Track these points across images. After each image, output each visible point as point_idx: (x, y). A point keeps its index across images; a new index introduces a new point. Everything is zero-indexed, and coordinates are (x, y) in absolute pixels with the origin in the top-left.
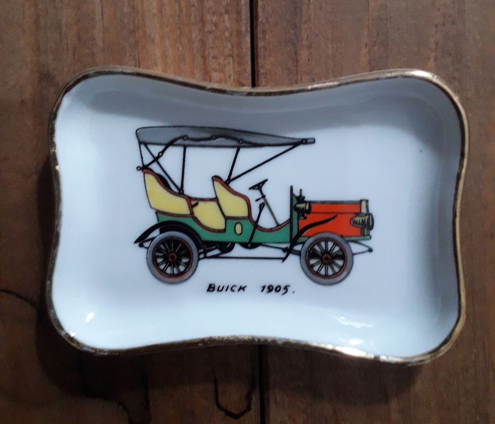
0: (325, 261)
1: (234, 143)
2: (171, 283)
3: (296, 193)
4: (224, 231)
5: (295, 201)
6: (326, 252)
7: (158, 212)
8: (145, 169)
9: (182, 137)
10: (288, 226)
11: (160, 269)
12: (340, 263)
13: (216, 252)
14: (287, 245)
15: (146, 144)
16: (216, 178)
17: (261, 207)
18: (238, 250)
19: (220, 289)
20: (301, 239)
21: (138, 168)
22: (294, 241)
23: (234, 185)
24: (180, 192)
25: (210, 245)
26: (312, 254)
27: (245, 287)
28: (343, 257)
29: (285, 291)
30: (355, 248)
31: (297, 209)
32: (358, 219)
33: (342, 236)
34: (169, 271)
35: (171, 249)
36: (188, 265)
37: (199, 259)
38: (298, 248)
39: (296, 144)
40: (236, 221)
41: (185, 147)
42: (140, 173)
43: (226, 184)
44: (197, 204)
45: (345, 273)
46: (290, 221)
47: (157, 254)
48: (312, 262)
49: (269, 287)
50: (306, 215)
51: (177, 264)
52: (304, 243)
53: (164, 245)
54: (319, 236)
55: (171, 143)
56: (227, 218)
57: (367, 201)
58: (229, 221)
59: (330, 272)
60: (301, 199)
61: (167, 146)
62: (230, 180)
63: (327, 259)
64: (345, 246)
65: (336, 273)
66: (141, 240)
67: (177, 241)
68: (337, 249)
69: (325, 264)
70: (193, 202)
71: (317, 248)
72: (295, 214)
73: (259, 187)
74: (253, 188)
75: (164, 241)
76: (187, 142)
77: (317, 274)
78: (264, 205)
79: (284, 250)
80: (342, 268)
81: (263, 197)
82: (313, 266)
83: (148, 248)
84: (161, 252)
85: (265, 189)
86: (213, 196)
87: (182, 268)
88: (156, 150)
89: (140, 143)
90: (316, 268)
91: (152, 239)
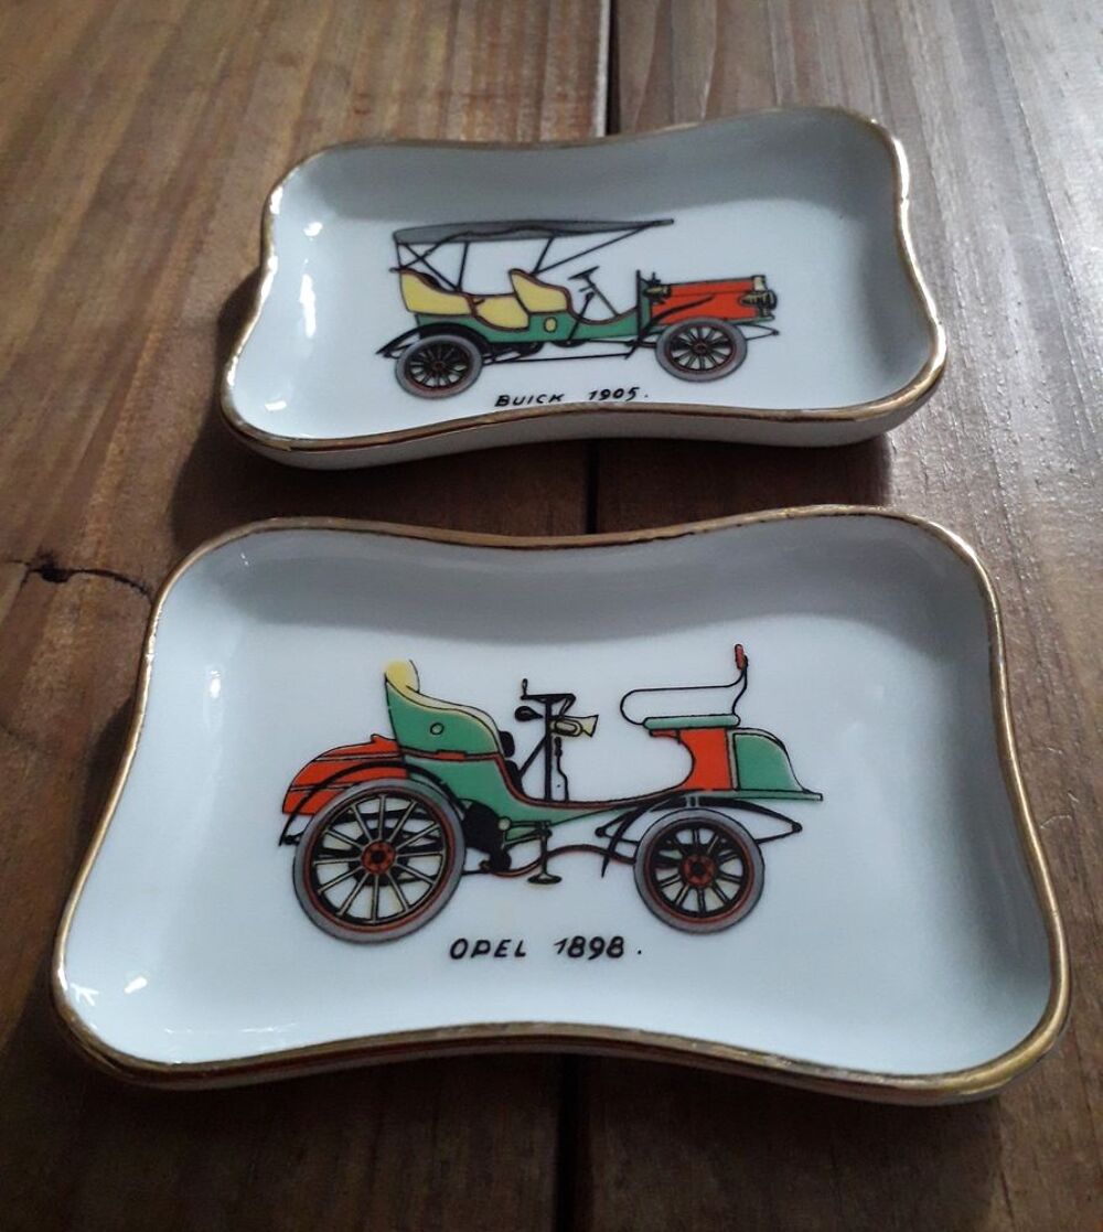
0: (699, 352)
1: (547, 234)
2: (433, 398)
3: (647, 276)
4: (526, 329)
5: (644, 286)
6: (700, 339)
7: (418, 315)
8: (402, 269)
9: (465, 234)
10: (635, 315)
11: (417, 382)
12: (726, 351)
13: (513, 355)
14: (634, 338)
15: (407, 245)
16: (514, 272)
17: (588, 298)
18: (549, 351)
19: (518, 401)
20: (658, 328)
21: (392, 270)
22: (643, 332)
23: (543, 277)
24: (457, 289)
25: (503, 347)
26: (675, 343)
27: (562, 395)
28: (728, 342)
29: (630, 396)
30: (748, 332)
31: (646, 294)
32: (750, 297)
33: (725, 319)
34: (431, 382)
35: (436, 355)
36: (463, 375)
37: (484, 365)
38: (652, 339)
39: (640, 227)
40: (545, 317)
41: (467, 244)
42: (395, 276)
43: (532, 276)
44: (482, 301)
45: (734, 365)
46: (638, 308)
47: (413, 363)
48: (676, 354)
49: (603, 393)
50: (664, 300)
51: (446, 372)
52: (660, 333)
53: (426, 353)
54: (687, 322)
55: (448, 240)
56: (530, 314)
57: (763, 277)
58: (534, 318)
59: (708, 364)
60: (654, 282)
61: (438, 244)
62: (537, 271)
63: (703, 348)
64: (733, 331)
65: (720, 365)
66: (387, 351)
67: (447, 346)
68: (717, 335)
69: (698, 355)
70: (475, 300)
71: (684, 337)
72: (645, 301)
73: (585, 275)
74: (576, 277)
75: (423, 349)
76: (470, 238)
77: (687, 368)
78: (592, 293)
79: (627, 344)
80: (728, 359)
81: (592, 285)
82: (677, 359)
83: (397, 358)
84: (418, 361)
85: (594, 277)
86: (510, 290)
87: (453, 378)
88: (420, 250)
89: (398, 244)
90: (683, 362)
91: (407, 346)
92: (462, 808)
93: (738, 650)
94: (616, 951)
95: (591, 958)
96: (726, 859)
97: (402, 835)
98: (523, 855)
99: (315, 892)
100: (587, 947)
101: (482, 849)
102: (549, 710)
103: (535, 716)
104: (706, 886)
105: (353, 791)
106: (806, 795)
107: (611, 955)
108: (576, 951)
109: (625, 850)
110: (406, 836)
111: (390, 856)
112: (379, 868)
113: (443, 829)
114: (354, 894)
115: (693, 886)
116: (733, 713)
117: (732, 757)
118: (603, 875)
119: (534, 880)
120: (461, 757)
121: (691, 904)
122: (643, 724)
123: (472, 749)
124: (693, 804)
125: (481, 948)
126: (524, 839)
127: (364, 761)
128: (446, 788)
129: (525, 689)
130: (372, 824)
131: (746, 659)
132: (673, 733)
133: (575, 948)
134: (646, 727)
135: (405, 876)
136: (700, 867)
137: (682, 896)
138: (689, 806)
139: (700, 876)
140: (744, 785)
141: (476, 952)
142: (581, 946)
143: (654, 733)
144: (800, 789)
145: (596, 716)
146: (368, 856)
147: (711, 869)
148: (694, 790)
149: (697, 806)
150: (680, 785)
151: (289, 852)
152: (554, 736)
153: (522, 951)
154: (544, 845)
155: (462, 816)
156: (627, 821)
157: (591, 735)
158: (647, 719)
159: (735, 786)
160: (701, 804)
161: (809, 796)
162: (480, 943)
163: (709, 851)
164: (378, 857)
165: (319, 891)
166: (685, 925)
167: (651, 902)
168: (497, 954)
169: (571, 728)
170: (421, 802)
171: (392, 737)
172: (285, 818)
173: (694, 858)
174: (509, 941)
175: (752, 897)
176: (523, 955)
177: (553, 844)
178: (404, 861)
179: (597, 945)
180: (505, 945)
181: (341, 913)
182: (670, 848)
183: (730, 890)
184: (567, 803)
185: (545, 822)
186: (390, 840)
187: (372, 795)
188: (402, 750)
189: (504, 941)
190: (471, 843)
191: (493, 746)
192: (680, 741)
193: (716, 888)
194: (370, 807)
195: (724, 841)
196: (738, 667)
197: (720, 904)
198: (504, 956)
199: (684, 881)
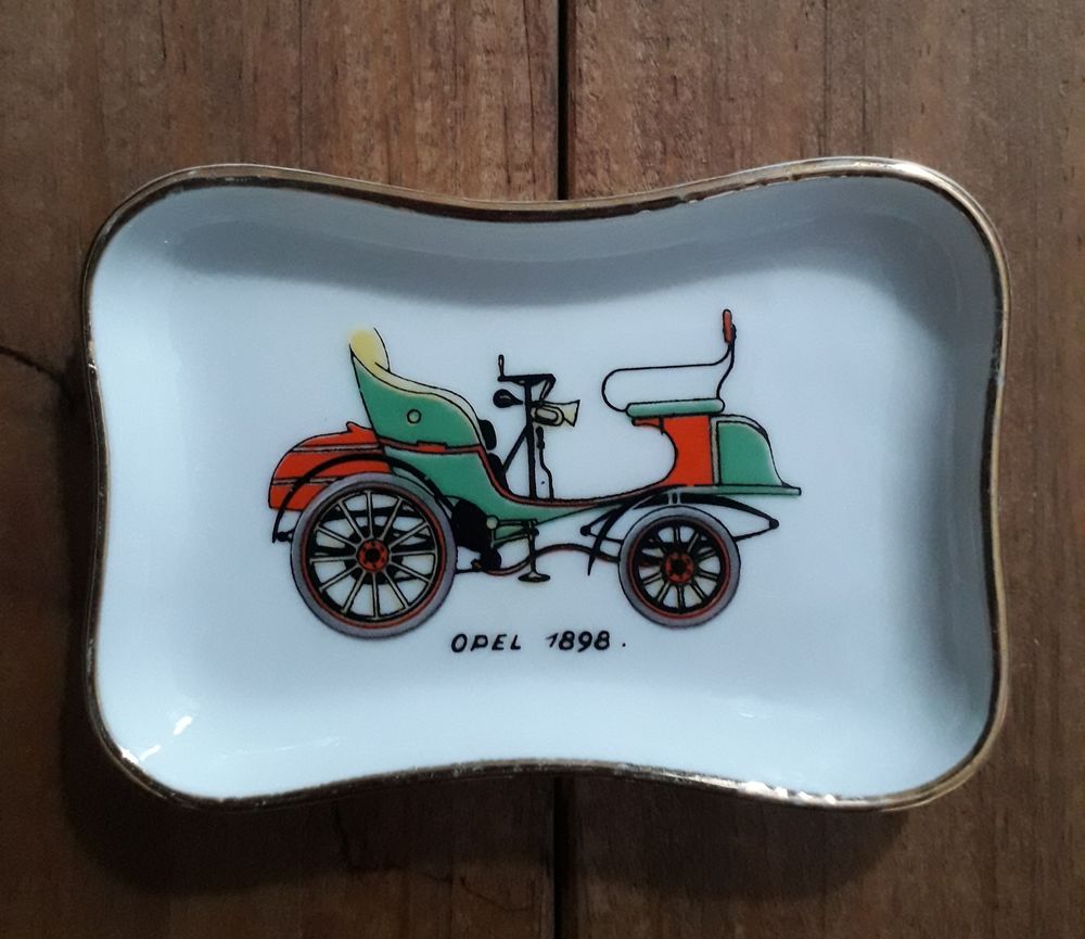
92: (449, 505)
93: (726, 315)
94: (603, 644)
95: (580, 650)
96: (703, 557)
97: (393, 533)
98: (513, 553)
99: (317, 590)
100: (576, 641)
101: (472, 548)
102: (528, 394)
103: (514, 401)
104: (686, 584)
105: (337, 487)
106: (787, 490)
107: (598, 647)
108: (566, 644)
109: (609, 548)
110: (397, 535)
111: (383, 555)
112: (375, 566)
113: (432, 527)
114: (355, 592)
115: (674, 583)
116: (718, 397)
117: (715, 450)
118: (589, 574)
119: (524, 578)
120: (442, 449)
121: (671, 600)
122: (625, 411)
123: (453, 440)
124: (675, 500)
125: (479, 642)
126: (511, 538)
127: (344, 453)
128: (430, 484)
129: (501, 368)
130: (362, 522)
131: (734, 330)
132: (656, 421)
133: (565, 641)
134: (628, 414)
135: (400, 574)
136: (679, 565)
137: (663, 592)
138: (671, 503)
139: (680, 574)
140: (725, 481)
141: (476, 645)
142: (571, 641)
143: (638, 421)
144: (779, 483)
145: (578, 402)
146: (362, 554)
147: (690, 567)
148: (675, 486)
149: (679, 502)
150: (663, 480)
151: (283, 549)
152: (535, 425)
153: (517, 644)
154: (532, 544)
155: (449, 513)
156: (611, 519)
157: (573, 425)
158: (629, 405)
159: (717, 480)
160: (682, 502)
161: (789, 491)
162: (477, 638)
163: (689, 550)
164: (372, 555)
165: (321, 589)
166: (666, 620)
167: (634, 598)
168: (495, 647)
169: (551, 416)
170: (408, 500)
171: (367, 425)
172: (274, 514)
173: (675, 556)
174: (505, 635)
175: (728, 592)
176: (519, 648)
177: (540, 543)
178: (399, 560)
179: (586, 639)
180: (501, 639)
181: (345, 610)
182: (652, 547)
183: (707, 586)
184: (552, 501)
185: (531, 520)
186: (382, 538)
187: (357, 491)
188: (382, 441)
189: (499, 636)
190: (461, 541)
191: (473, 437)
192: (663, 431)
193: (694, 585)
194: (357, 504)
195: (703, 538)
196: (726, 340)
197: (699, 601)
198: (502, 649)
199: (665, 579)
